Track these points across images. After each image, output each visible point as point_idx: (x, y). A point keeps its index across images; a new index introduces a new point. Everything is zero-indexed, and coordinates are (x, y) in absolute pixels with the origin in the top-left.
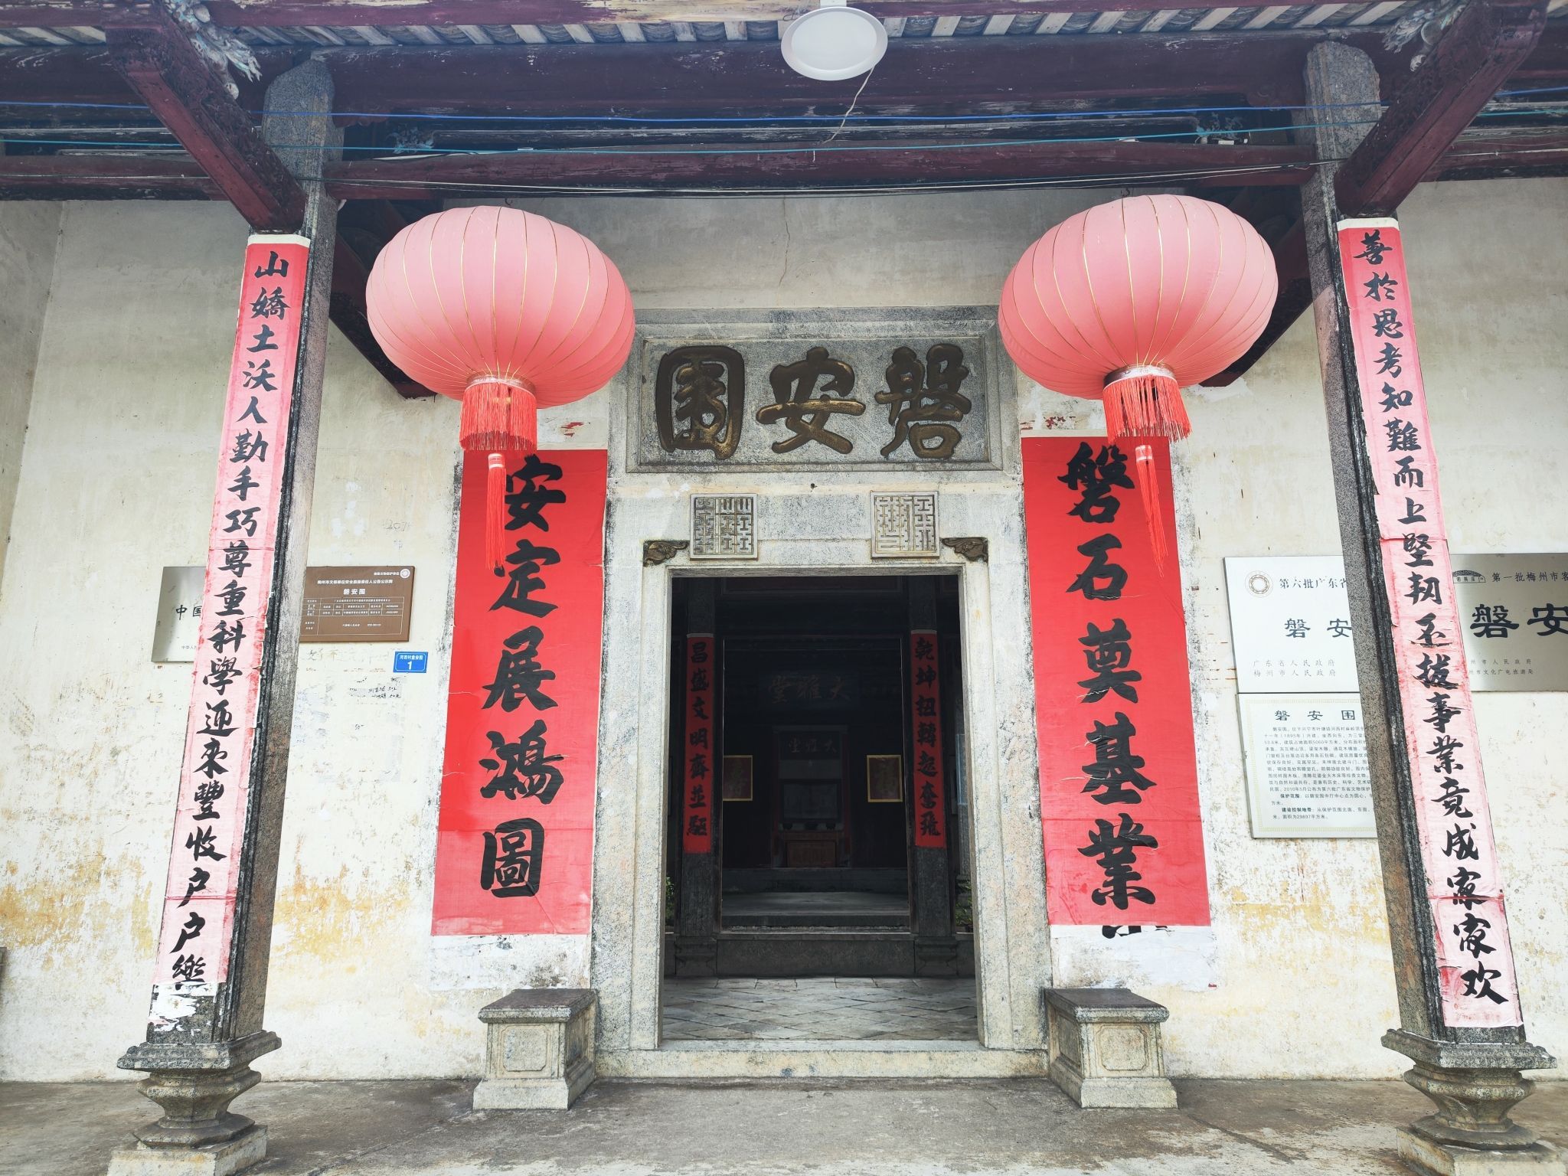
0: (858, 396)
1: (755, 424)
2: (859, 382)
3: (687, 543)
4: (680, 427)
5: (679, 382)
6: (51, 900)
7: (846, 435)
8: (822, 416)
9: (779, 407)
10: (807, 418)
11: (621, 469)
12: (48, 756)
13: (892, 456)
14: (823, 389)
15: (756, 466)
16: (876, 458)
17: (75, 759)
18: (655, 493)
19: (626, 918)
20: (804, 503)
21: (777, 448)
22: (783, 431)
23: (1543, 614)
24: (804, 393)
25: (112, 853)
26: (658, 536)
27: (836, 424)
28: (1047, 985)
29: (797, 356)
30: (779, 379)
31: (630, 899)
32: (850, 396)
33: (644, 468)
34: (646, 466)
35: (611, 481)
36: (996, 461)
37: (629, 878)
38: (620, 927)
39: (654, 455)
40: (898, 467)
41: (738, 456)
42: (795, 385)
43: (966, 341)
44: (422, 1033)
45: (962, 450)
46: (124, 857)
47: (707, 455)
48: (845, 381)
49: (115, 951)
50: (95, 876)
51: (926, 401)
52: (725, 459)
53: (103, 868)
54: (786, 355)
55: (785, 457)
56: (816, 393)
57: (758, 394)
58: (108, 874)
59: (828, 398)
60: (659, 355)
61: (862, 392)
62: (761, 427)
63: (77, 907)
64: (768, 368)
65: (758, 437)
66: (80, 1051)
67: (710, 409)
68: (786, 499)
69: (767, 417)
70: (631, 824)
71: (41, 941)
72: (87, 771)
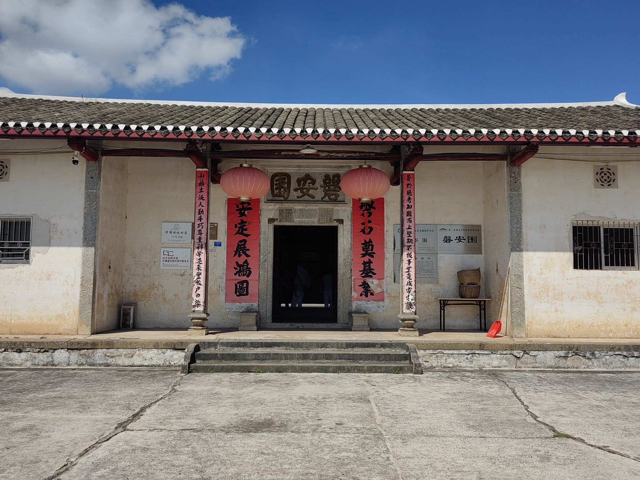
0: (316, 185)
1: (293, 191)
2: (317, 182)
3: (278, 219)
4: (276, 192)
5: (276, 181)
6: (144, 293)
7: (313, 194)
8: (308, 190)
9: (299, 187)
10: (305, 190)
11: (263, 202)
12: (140, 263)
13: (324, 200)
14: (309, 184)
15: (293, 201)
16: (320, 200)
17: (146, 264)
18: (270, 207)
19: (265, 297)
20: (304, 210)
21: (298, 197)
22: (299, 193)
23: (458, 238)
24: (304, 184)
25: (156, 283)
26: (271, 217)
27: (311, 192)
28: (350, 311)
29: (303, 176)
30: (299, 181)
31: (266, 294)
32: (315, 185)
33: (268, 201)
34: (269, 201)
35: (261, 204)
36: (346, 202)
37: (266, 290)
38: (264, 299)
39: (271, 198)
40: (325, 202)
41: (289, 199)
42: (302, 182)
43: (341, 173)
44: (224, 319)
45: (339, 199)
46: (159, 284)
47: (282, 198)
48: (314, 182)
49: (159, 303)
50: (153, 288)
51: (332, 187)
52: (286, 200)
53: (155, 286)
54: (300, 175)
55: (300, 199)
56: (307, 184)
57: (294, 185)
58: (156, 288)
59: (310, 186)
60: (271, 175)
61: (317, 185)
62: (294, 192)
63: (150, 294)
64: (296, 179)
65: (294, 195)
66: (154, 322)
67: (283, 188)
68: (300, 209)
69: (296, 190)
70: (266, 279)
71: (143, 301)
72: (149, 266)
